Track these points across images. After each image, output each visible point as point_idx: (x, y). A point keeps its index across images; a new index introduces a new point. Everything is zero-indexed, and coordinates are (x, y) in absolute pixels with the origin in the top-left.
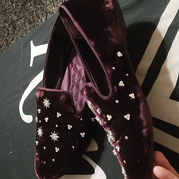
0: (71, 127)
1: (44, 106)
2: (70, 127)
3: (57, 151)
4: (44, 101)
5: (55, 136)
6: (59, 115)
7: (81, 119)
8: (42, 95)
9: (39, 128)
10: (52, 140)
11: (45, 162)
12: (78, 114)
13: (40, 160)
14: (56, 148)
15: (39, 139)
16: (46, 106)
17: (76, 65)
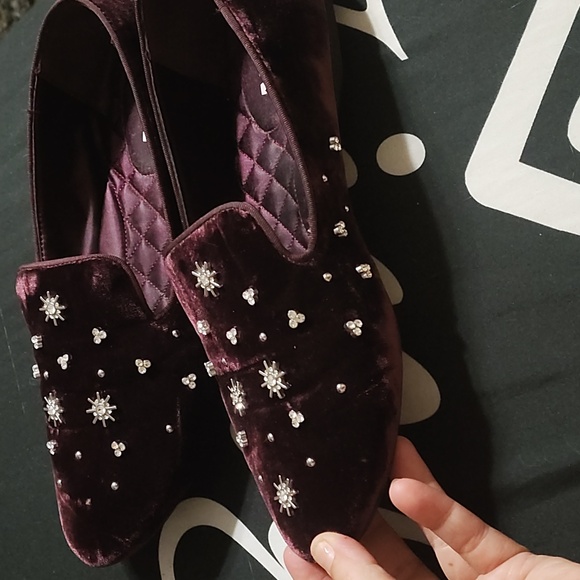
0: (148, 364)
1: (47, 320)
2: (142, 366)
3: (119, 454)
4: (42, 304)
5: (101, 409)
6: (99, 336)
7: (174, 332)
8: (33, 285)
9: (48, 397)
10: (94, 422)
11: (88, 502)
12: (161, 318)
13: (73, 497)
14: (115, 445)
15: (55, 431)
16: (52, 317)
17: (133, 175)
